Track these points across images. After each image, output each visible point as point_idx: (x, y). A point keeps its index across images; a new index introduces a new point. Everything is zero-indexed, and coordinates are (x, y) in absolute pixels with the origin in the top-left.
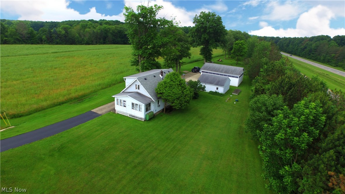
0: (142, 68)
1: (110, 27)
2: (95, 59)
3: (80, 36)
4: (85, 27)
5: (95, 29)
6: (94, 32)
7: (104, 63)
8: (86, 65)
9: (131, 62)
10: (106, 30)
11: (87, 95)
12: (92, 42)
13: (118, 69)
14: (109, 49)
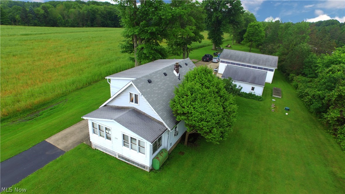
0: (138, 56)
1: (99, 7)
2: (75, 43)
3: (64, 18)
4: (69, 7)
5: (81, 9)
6: (80, 13)
7: (87, 48)
8: (60, 52)
9: (121, 47)
10: (93, 11)
11: (48, 103)
12: (78, 24)
13: (104, 58)
14: (96, 31)
